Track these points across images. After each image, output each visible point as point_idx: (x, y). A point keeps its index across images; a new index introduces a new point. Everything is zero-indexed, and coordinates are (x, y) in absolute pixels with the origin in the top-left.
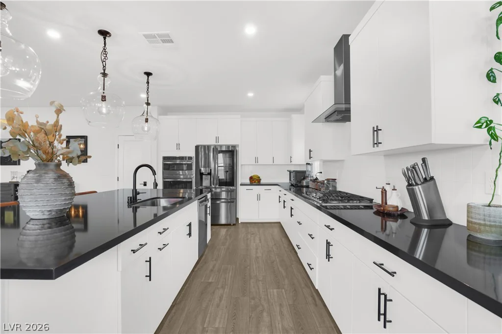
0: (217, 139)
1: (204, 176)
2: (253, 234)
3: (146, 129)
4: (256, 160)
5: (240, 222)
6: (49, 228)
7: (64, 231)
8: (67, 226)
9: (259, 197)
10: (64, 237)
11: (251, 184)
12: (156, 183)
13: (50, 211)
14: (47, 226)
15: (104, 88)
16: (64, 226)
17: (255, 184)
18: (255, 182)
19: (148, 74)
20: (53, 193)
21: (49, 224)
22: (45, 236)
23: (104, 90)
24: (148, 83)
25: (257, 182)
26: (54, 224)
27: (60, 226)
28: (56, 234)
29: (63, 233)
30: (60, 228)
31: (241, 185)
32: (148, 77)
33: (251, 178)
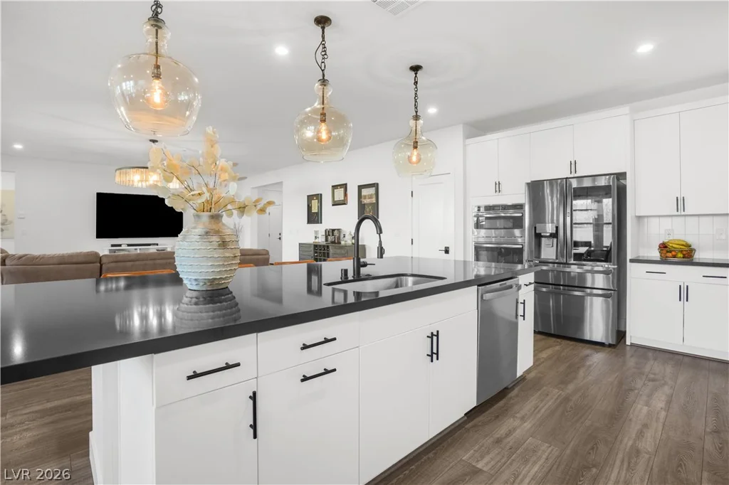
0: (573, 165)
1: (543, 239)
2: (653, 380)
3: (414, 159)
4: (680, 203)
5: (628, 343)
6: (196, 304)
7: (213, 311)
8: (219, 304)
9: (684, 294)
10: (210, 321)
11: (664, 261)
12: (382, 248)
13: (196, 280)
14: (194, 300)
15: (323, 101)
16: (212, 304)
17: (676, 260)
18: (674, 257)
19: (416, 69)
20: (196, 256)
21: (196, 298)
22: (190, 314)
23: (323, 104)
24: (416, 83)
25: (680, 255)
26: (201, 299)
27: (208, 304)
28: (200, 314)
29: (212, 314)
30: (207, 306)
31: (632, 261)
32: (416, 74)
33: (663, 247)
